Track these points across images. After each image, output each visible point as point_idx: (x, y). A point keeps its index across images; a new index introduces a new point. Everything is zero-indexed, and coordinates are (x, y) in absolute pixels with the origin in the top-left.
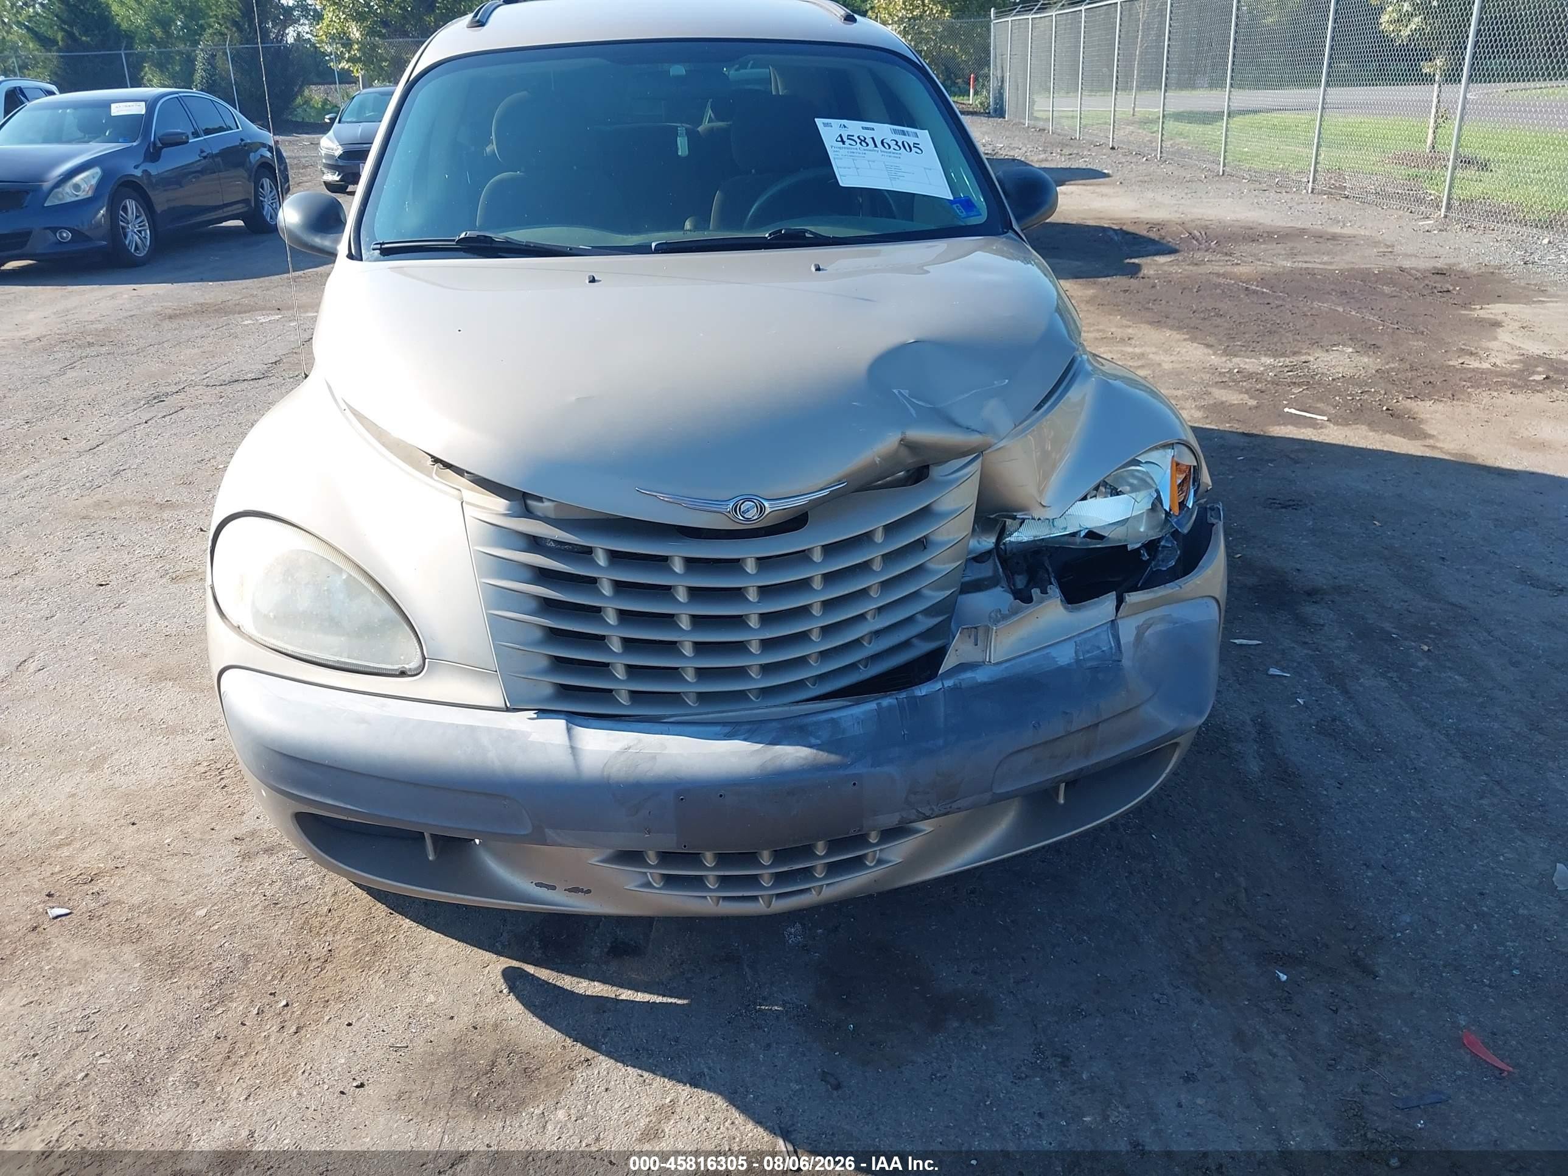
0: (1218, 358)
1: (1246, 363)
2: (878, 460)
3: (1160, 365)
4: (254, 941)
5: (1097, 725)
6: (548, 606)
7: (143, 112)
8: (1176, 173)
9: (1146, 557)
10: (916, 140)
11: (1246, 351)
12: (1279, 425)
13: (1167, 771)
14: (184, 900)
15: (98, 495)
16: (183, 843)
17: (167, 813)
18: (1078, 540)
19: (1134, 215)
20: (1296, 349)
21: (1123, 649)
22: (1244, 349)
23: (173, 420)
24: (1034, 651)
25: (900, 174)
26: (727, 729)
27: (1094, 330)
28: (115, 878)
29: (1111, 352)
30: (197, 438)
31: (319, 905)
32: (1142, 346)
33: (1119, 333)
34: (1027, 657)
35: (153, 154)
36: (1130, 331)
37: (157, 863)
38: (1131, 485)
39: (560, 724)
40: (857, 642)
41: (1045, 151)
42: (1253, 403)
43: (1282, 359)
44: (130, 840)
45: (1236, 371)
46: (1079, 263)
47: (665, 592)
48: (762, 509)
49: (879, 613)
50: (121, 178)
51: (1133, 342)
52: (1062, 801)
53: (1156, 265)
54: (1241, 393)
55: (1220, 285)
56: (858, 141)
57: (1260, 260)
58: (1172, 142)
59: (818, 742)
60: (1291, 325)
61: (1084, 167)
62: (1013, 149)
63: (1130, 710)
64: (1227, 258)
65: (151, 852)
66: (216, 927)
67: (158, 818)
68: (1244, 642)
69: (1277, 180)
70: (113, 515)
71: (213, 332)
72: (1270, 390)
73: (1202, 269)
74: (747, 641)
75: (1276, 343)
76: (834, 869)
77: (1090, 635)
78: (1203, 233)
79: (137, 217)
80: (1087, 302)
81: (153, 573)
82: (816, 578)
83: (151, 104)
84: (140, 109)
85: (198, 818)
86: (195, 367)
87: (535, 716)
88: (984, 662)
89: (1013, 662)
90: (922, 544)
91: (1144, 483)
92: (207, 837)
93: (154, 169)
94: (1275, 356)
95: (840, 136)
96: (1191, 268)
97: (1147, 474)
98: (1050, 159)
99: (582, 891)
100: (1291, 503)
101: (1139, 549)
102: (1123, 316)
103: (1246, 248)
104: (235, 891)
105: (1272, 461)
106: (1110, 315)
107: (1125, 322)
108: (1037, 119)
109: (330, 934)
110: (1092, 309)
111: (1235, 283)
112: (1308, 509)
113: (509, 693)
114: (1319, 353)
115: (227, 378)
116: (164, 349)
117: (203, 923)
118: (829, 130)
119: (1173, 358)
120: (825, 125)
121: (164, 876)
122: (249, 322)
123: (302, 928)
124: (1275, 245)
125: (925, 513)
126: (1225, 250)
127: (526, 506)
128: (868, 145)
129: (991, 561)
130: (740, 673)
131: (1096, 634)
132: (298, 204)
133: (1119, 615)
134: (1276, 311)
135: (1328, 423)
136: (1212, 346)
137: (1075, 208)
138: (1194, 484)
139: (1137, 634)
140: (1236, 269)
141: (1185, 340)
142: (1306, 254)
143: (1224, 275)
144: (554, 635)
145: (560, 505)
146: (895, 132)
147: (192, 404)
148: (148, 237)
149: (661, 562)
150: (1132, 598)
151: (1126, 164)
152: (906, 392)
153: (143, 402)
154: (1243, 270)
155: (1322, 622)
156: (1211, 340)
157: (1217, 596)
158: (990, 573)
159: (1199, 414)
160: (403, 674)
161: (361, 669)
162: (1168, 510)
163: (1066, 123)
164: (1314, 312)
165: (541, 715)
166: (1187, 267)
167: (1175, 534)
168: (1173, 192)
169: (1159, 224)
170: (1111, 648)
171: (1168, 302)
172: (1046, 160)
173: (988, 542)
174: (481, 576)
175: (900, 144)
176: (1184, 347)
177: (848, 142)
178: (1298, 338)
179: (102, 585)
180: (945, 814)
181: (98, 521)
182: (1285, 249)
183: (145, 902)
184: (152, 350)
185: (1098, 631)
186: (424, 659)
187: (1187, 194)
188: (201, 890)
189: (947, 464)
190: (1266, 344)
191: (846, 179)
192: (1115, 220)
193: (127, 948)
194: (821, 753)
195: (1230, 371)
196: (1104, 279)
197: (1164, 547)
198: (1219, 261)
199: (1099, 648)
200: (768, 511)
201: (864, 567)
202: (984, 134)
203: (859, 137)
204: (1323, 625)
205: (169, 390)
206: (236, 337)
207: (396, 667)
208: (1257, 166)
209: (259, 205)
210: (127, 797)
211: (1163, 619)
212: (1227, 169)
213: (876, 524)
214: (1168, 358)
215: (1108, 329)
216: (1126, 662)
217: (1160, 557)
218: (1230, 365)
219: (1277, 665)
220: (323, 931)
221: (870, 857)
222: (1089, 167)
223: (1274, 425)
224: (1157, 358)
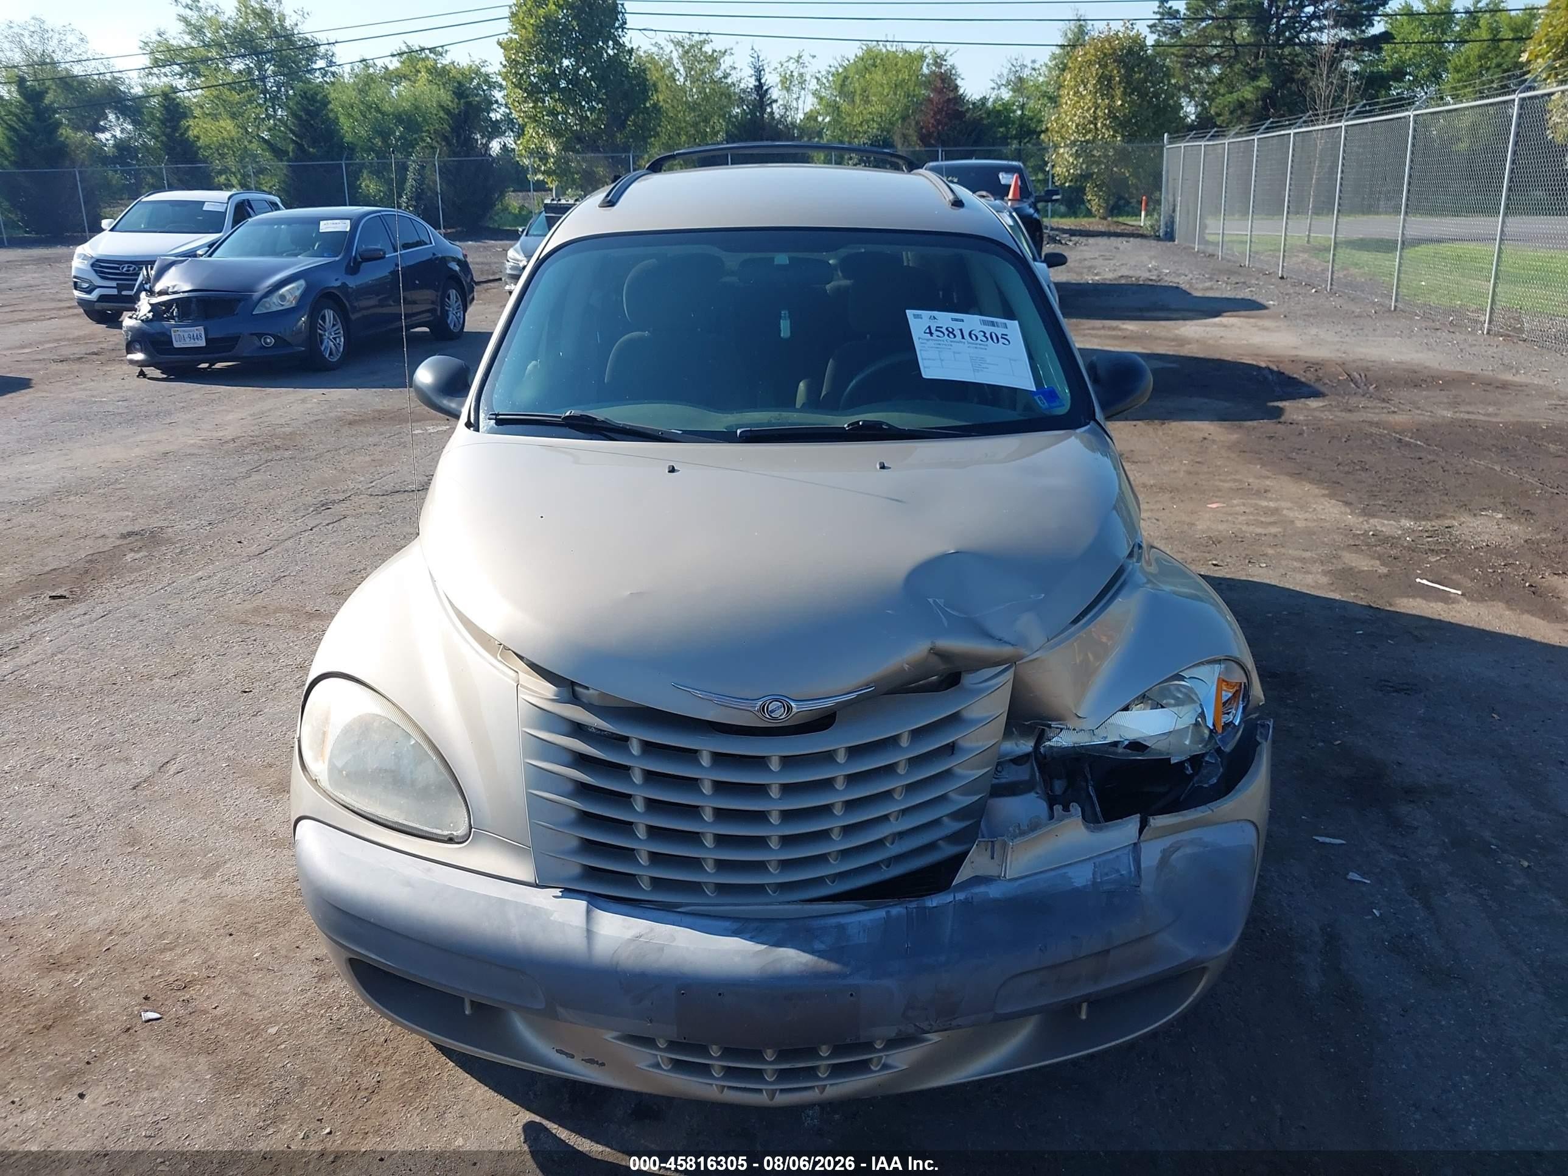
0: (1355, 519)
1: (1383, 525)
2: (906, 667)
3: (1292, 522)
4: (314, 1065)
5: (1108, 951)
6: (582, 790)
7: (348, 229)
8: (1345, 307)
9: (1190, 771)
10: (1005, 331)
11: (1386, 512)
12: (1408, 597)
13: (1195, 994)
14: (259, 1016)
15: (258, 601)
16: (269, 959)
17: (261, 926)
18: (1120, 750)
19: (1294, 353)
20: (1441, 512)
21: (1143, 873)
22: (1384, 509)
23: (335, 529)
24: (1052, 870)
25: (984, 366)
26: (735, 926)
27: (1230, 480)
28: (206, 987)
29: (1244, 505)
30: (354, 547)
31: (377, 1034)
32: (1277, 500)
33: (1256, 483)
34: (1043, 876)
35: (353, 268)
36: (1268, 482)
37: (243, 976)
38: (1176, 698)
39: (581, 905)
40: (879, 843)
41: (1211, 279)
42: (1383, 570)
43: (1424, 523)
44: (225, 950)
45: (1371, 533)
46: (1227, 404)
47: (691, 784)
48: (790, 708)
49: (903, 815)
50: (322, 290)
51: (1269, 495)
52: (1084, 1017)
53: (1308, 410)
54: (1373, 558)
55: (1371, 434)
56: (946, 333)
57: (1418, 408)
58: (1345, 272)
59: (822, 947)
60: (1440, 483)
61: (1249, 298)
62: (1179, 275)
63: (1147, 936)
64: (1384, 405)
65: (240, 965)
66: (283, 1046)
67: (253, 931)
68: (1328, 840)
69: (1451, 318)
70: (267, 622)
71: (384, 441)
72: (1404, 557)
73: (1355, 417)
74: (768, 837)
75: (1422, 503)
76: (838, 1071)
77: (1111, 856)
78: (1363, 375)
79: (334, 325)
80: (1229, 448)
81: (291, 683)
82: (839, 778)
83: (355, 222)
84: (345, 226)
85: (287, 934)
86: (363, 476)
87: (560, 894)
88: (999, 877)
89: (1028, 879)
90: (951, 749)
91: (1189, 698)
92: (292, 954)
93: (353, 282)
94: (1416, 519)
95: (929, 327)
96: (1344, 414)
97: (1191, 689)
98: (1215, 287)
99: (597, 1063)
100: (1405, 687)
101: (1181, 763)
102: (1263, 465)
103: (1405, 394)
104: (306, 1011)
105: (1392, 637)
106: (1250, 463)
107: (1264, 472)
108: (1207, 243)
109: (382, 1065)
110: (1233, 456)
111: (1389, 434)
112: (1422, 694)
113: (539, 871)
114: (1466, 518)
115: (389, 488)
116: (339, 455)
117: (272, 1041)
118: (919, 321)
119: (1307, 515)
120: (916, 316)
121: (248, 990)
122: (420, 431)
123: (358, 1056)
124: (1438, 392)
125: (955, 719)
126: (1383, 396)
127: (574, 692)
128: (955, 336)
129: (1028, 765)
130: (760, 867)
131: (1117, 857)
132: (433, 367)
133: (1142, 838)
134: (1427, 467)
135: (1461, 599)
136: (1351, 504)
137: (1233, 342)
138: (1243, 701)
139: (1162, 858)
140: (1392, 418)
141: (1324, 495)
142: (1470, 404)
143: (1377, 424)
144: (586, 818)
145: (603, 695)
146: (984, 323)
147: (354, 513)
148: (342, 344)
149: (690, 755)
150: (1158, 821)
151: (1293, 295)
152: (941, 602)
153: (312, 509)
154: (1400, 418)
155: (1416, 823)
156: (1351, 497)
157: (1255, 821)
158: (1026, 777)
159: (1324, 580)
160: (451, 840)
161: (415, 832)
162: (1212, 727)
163: (1237, 249)
164: (1468, 470)
165: (566, 894)
166: (1339, 414)
167: (1219, 751)
168: (1339, 328)
169: (1318, 364)
170: (1131, 872)
171: (1313, 452)
172: (1211, 288)
173: (1026, 746)
174: (525, 756)
175: (988, 335)
176: (1322, 504)
177: (936, 333)
178: (1446, 498)
179: (245, 692)
180: (946, 1030)
181: (254, 626)
182: (1448, 398)
183: (226, 1014)
184: (329, 456)
185: (1118, 853)
186: (471, 828)
187: (1353, 330)
188: (277, 1008)
189: (978, 673)
190: (1409, 503)
191: (929, 372)
192: (1272, 357)
193: (202, 1059)
194: (821, 960)
195: (1366, 532)
196: (1249, 423)
197: (1207, 762)
198: (1375, 408)
199: (1118, 871)
200: (795, 710)
201: (889, 770)
202: (1151, 258)
203: (947, 329)
204: (1416, 828)
205: (336, 497)
206: (405, 447)
207: (446, 833)
208: (1433, 300)
209: (445, 314)
210: (231, 907)
211: (1192, 842)
212: (1400, 305)
213: (903, 728)
214: (1302, 516)
215: (1245, 480)
216: (1146, 888)
217: (1205, 772)
218: (1366, 526)
219: (1358, 869)
220: (376, 1061)
221: (875, 1061)
222: (1254, 298)
223: (1402, 597)
224: (1291, 514)
